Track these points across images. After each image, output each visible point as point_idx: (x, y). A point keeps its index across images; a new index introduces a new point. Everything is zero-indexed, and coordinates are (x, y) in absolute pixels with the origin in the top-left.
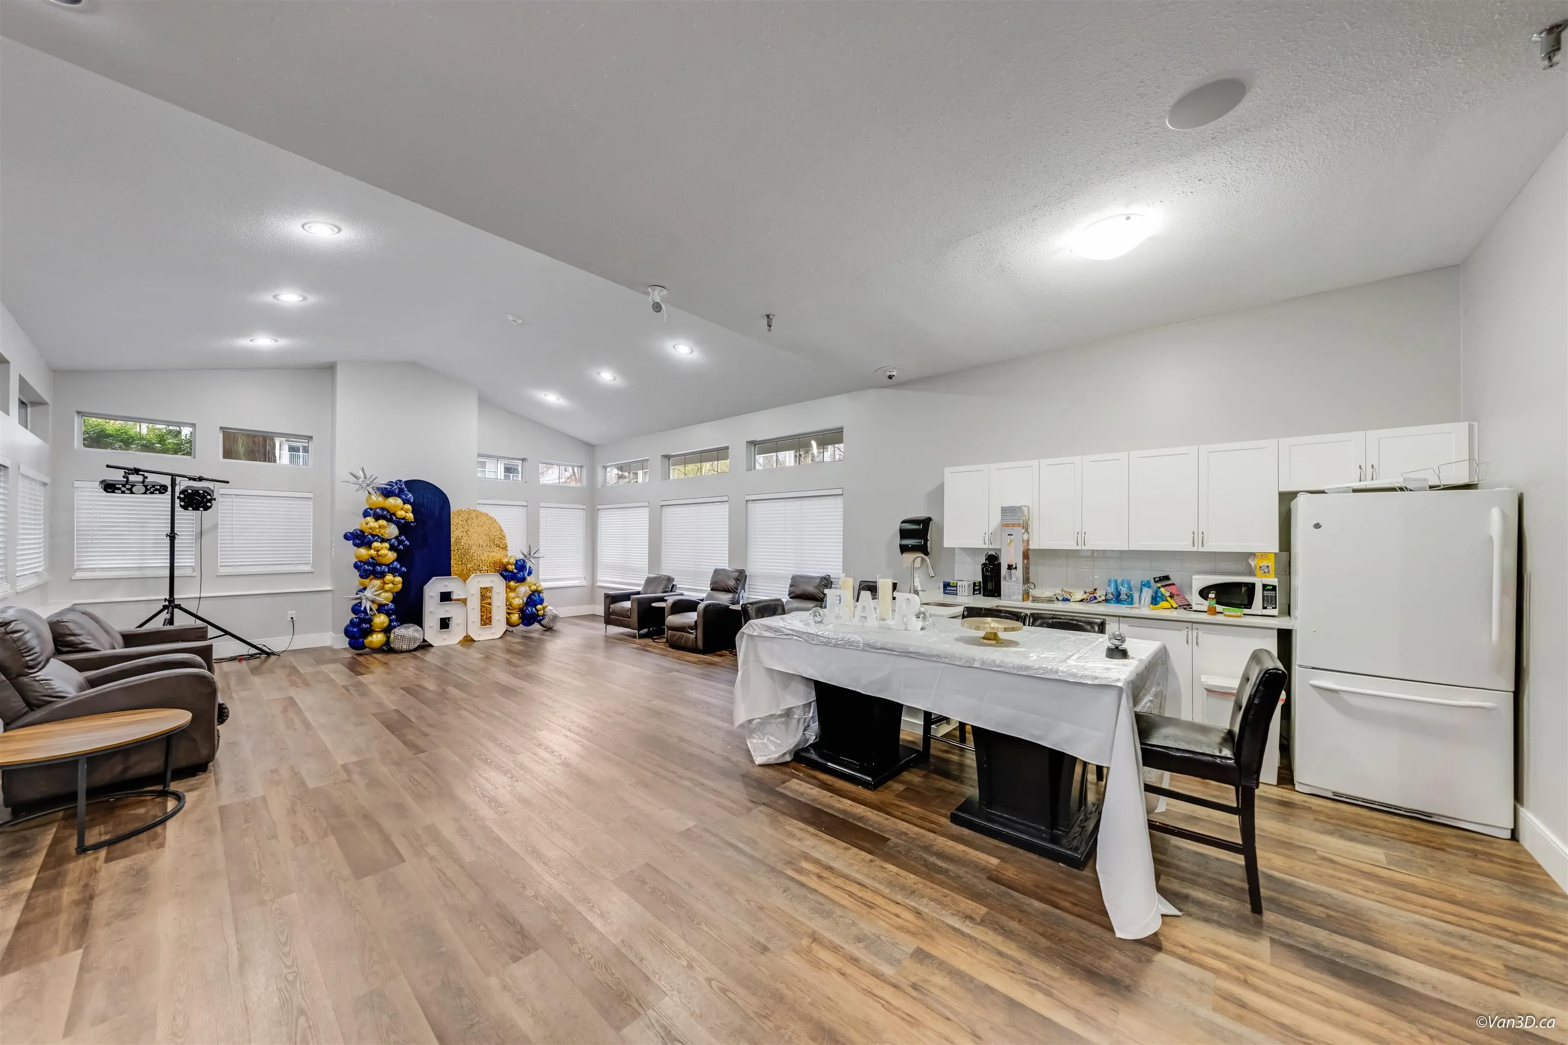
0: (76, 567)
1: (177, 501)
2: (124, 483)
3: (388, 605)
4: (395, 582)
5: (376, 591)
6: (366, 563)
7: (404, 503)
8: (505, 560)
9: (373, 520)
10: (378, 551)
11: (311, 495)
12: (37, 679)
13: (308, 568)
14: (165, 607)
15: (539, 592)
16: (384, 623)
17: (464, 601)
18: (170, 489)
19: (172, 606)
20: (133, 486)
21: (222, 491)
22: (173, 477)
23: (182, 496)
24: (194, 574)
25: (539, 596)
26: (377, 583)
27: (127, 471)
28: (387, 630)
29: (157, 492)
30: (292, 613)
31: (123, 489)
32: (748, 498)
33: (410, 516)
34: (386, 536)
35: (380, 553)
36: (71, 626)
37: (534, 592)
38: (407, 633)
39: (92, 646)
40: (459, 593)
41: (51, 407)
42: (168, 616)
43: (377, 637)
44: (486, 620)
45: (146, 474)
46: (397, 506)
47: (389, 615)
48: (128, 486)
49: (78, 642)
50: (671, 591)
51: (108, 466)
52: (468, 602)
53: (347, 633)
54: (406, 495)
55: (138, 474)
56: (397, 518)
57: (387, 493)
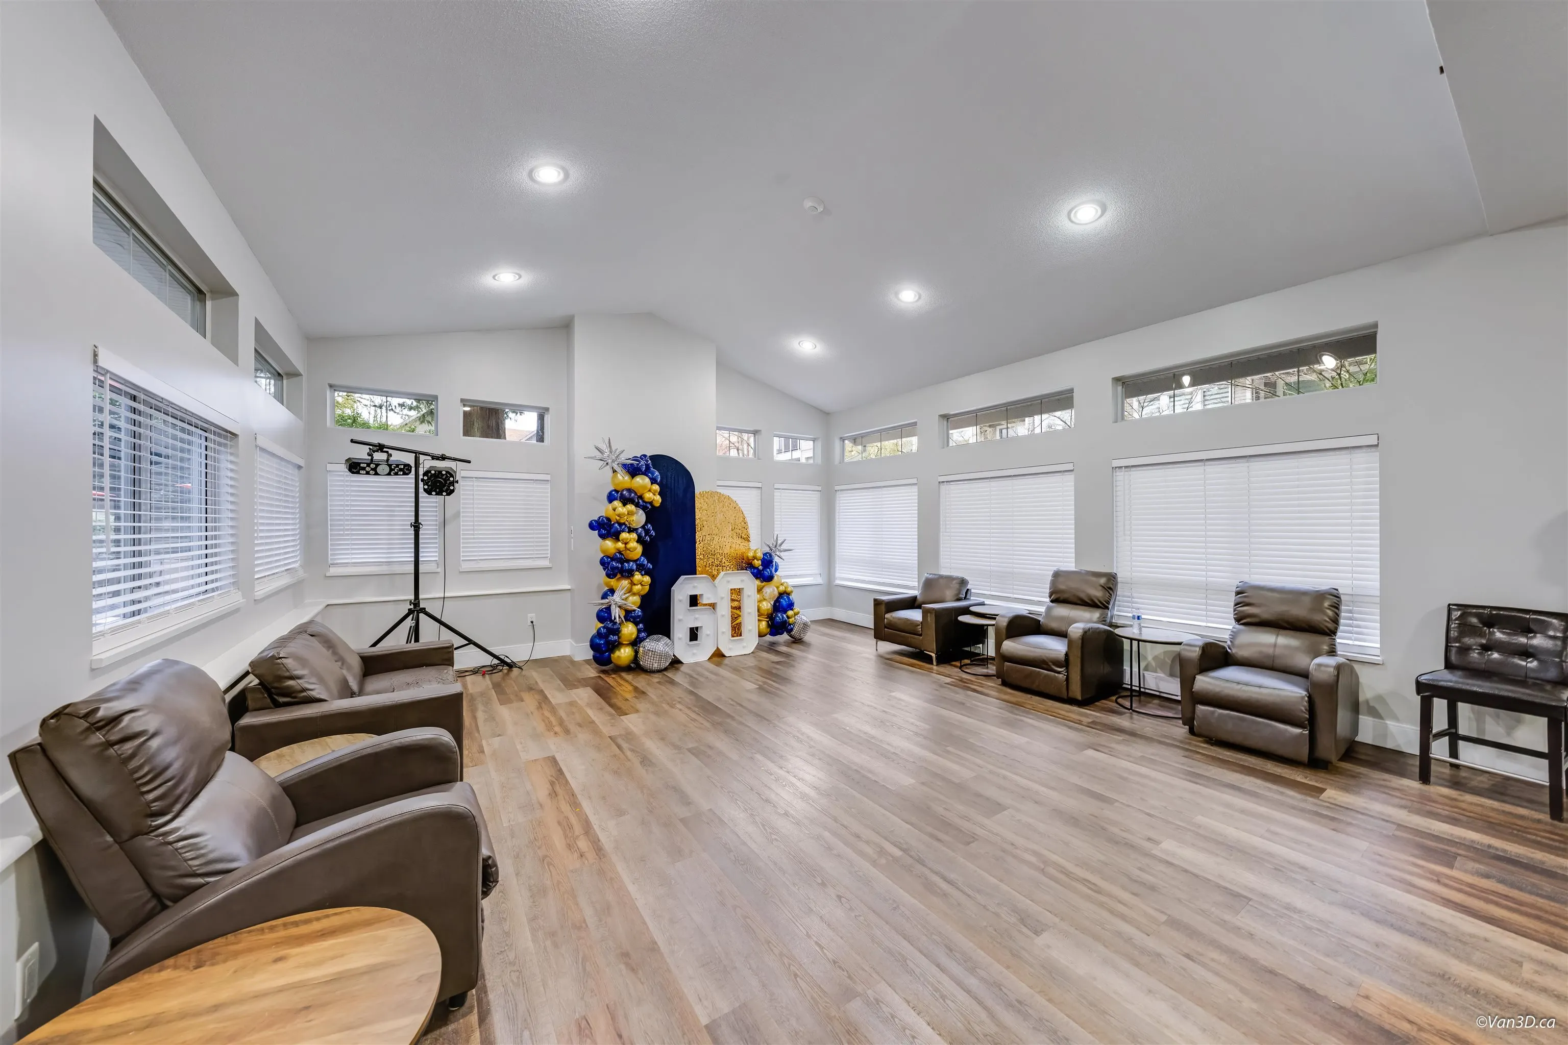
0: (330, 562)
1: (421, 485)
2: (369, 462)
3: (634, 611)
4: (642, 581)
5: (625, 594)
6: (613, 558)
7: (652, 483)
8: (751, 554)
9: (621, 504)
10: (626, 544)
11: (548, 477)
12: (171, 838)
13: (546, 563)
14: (410, 612)
15: (788, 594)
16: (632, 634)
17: (713, 606)
18: (413, 469)
19: (417, 611)
20: (377, 465)
21: (464, 473)
22: (417, 454)
23: (426, 478)
24: (439, 570)
25: (789, 598)
26: (625, 583)
27: (371, 447)
28: (635, 643)
29: (401, 473)
30: (532, 616)
31: (368, 469)
32: (1116, 463)
33: (658, 500)
34: (634, 526)
35: (628, 546)
36: (289, 663)
37: (781, 595)
38: (655, 645)
39: (314, 694)
40: (709, 596)
41: (304, 378)
42: (413, 624)
43: (625, 652)
44: (737, 630)
45: (390, 451)
46: (644, 487)
47: (636, 624)
48: (373, 466)
49: (299, 688)
50: (965, 598)
51: (352, 441)
52: (718, 608)
53: (593, 646)
54: (653, 474)
55: (382, 451)
56: (644, 501)
57: (633, 470)
